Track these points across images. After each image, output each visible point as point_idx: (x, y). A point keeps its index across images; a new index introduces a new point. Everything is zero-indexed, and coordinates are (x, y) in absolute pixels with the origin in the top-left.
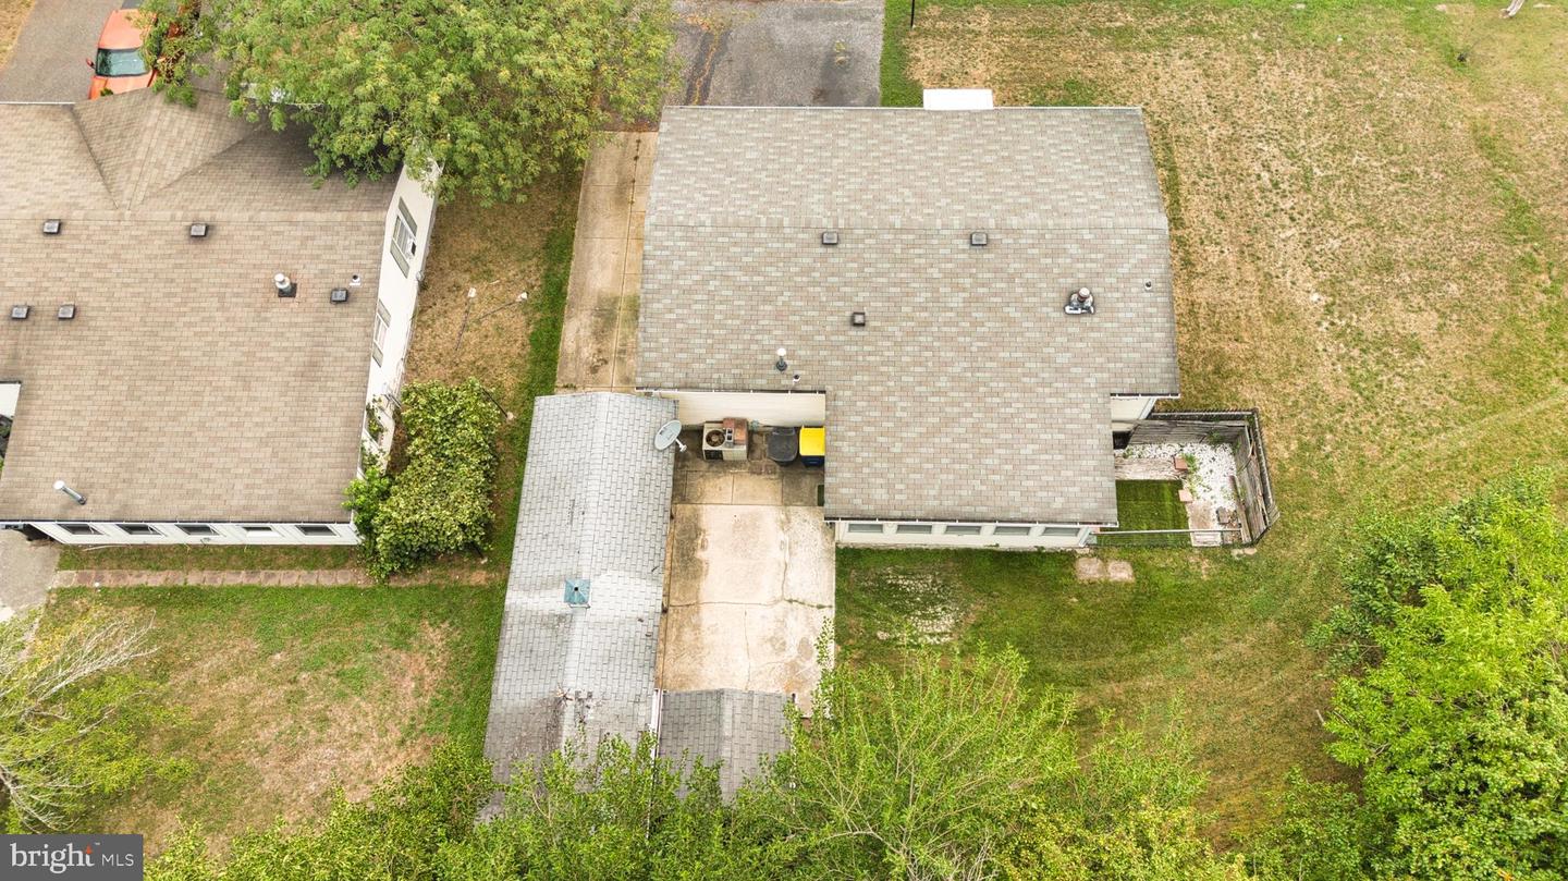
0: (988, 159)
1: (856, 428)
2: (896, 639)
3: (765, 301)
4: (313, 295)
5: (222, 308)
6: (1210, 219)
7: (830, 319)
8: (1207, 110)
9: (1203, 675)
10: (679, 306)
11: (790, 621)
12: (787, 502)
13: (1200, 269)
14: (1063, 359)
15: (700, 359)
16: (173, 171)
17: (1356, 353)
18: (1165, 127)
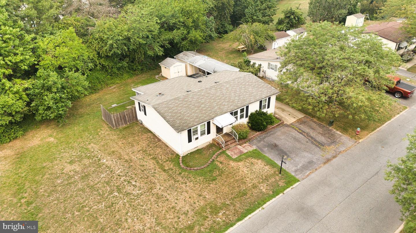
6: (145, 163)
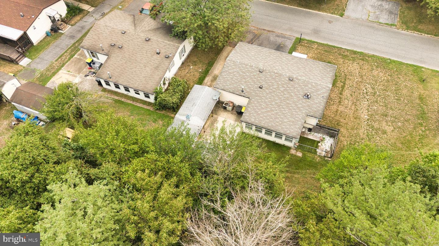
0: (300, 66)
1: (253, 106)
3: (244, 79)
4: (162, 55)
5: (146, 53)
6: (349, 95)
7: (256, 85)
8: (357, 75)
9: (309, 178)
10: (227, 75)
12: (236, 121)
13: (342, 104)
14: (300, 106)
15: (228, 86)
16: (147, 29)
17: (371, 130)
18: (347, 75)
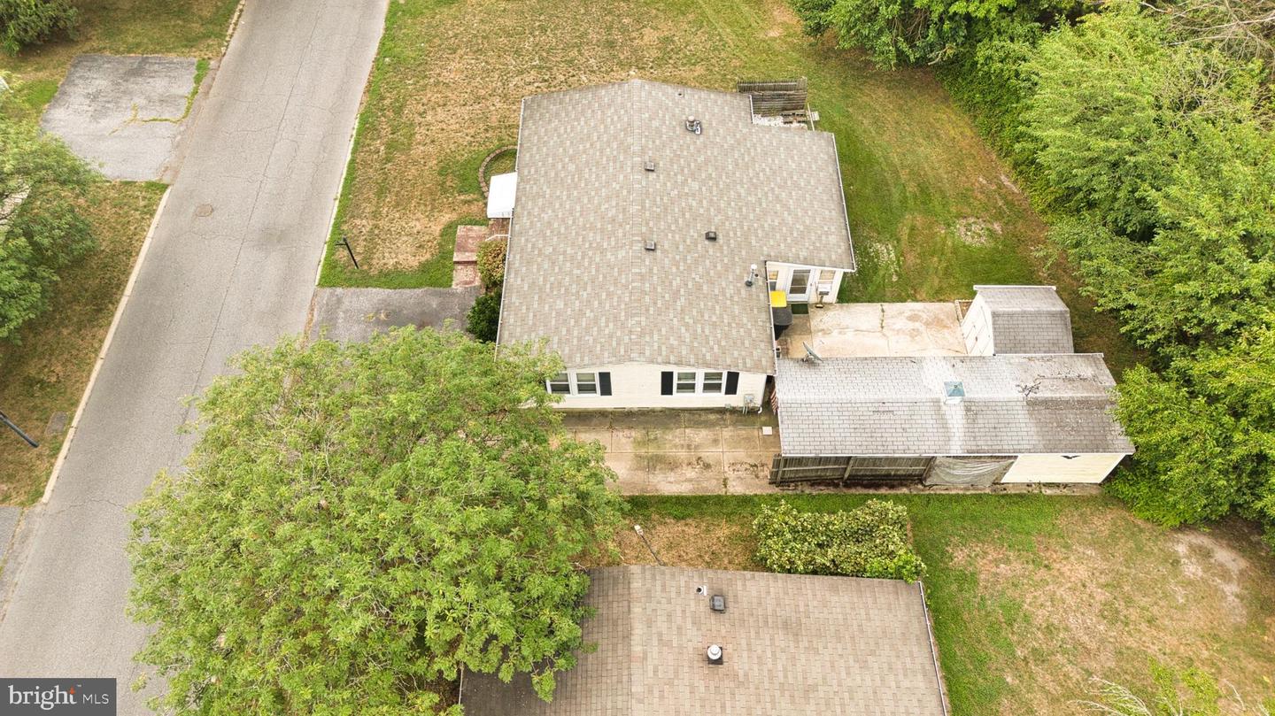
2: (896, 271)
7: (711, 253)
10: (707, 343)
11: (897, 327)
12: (809, 332)
14: (731, 140)
